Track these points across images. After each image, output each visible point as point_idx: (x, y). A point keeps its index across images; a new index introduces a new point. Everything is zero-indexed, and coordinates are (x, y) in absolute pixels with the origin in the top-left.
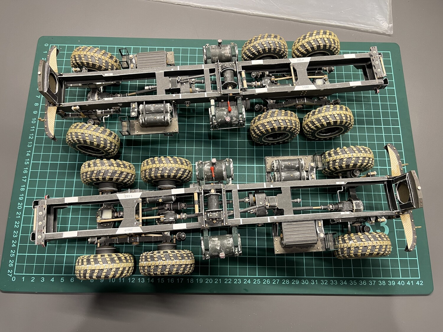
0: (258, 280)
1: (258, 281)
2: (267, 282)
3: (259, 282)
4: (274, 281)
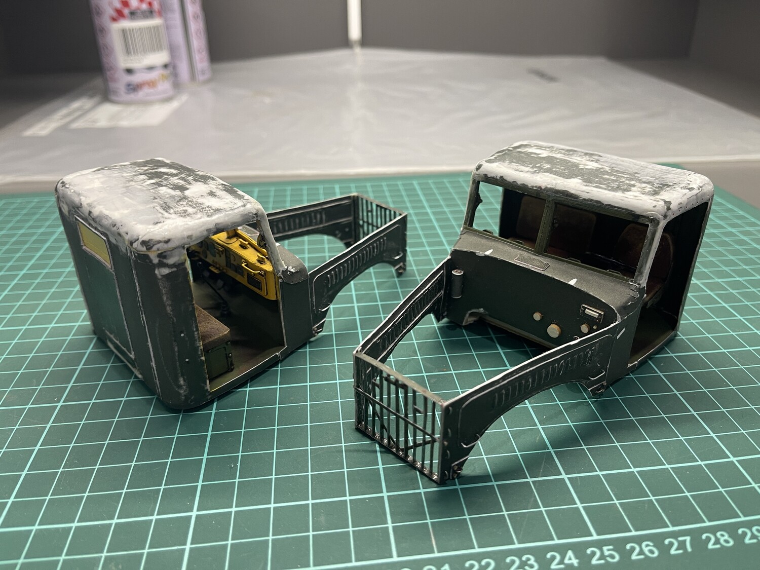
0: (605, 548)
1: (606, 553)
2: (646, 550)
3: (612, 557)
4: (671, 544)
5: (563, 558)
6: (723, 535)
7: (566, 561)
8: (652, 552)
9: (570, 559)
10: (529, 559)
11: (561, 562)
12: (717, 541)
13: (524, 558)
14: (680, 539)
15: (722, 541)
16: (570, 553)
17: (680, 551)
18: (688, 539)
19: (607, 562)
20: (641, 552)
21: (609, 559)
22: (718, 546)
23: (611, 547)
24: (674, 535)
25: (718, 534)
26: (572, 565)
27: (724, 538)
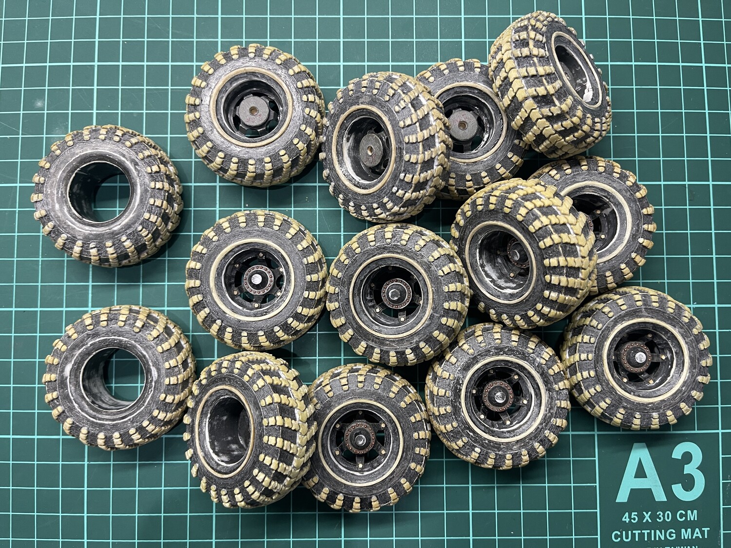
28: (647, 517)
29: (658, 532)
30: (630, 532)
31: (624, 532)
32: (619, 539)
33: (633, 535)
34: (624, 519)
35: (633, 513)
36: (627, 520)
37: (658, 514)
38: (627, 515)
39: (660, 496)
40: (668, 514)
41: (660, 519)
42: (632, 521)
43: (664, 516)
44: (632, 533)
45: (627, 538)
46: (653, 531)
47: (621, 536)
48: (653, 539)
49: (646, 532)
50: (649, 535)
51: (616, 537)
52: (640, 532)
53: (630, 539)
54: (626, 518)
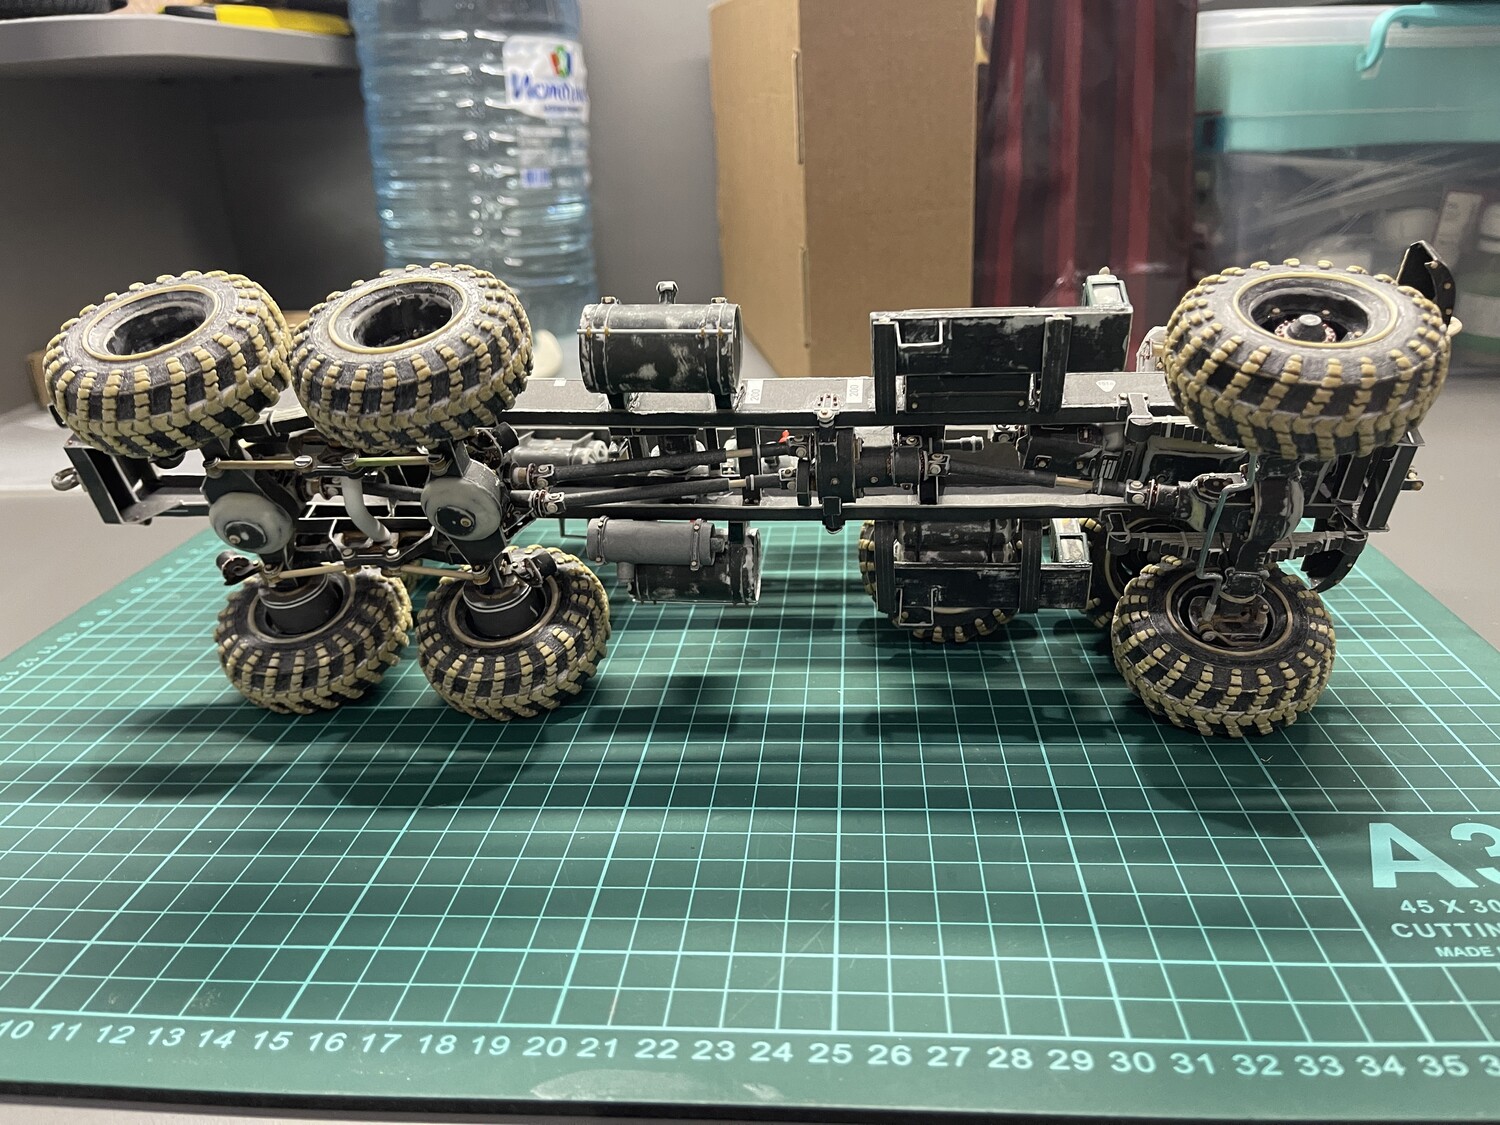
1: (837, 1052)
2: (895, 1055)
4: (936, 1054)
5: (774, 1049)
6: (1021, 1054)
7: (776, 1054)
8: (902, 1059)
9: (783, 1052)
10: (726, 1046)
11: (768, 1055)
12: (1008, 1060)
13: (720, 1045)
14: (953, 1049)
15: (1015, 1062)
16: (787, 1046)
17: (945, 1064)
18: (965, 1051)
19: (832, 1062)
20: (888, 1057)
21: (836, 1060)
22: (1006, 1066)
23: (848, 1046)
24: (947, 1043)
25: (1015, 1052)
26: (780, 1060)
27: (1023, 1060)
28: (1452, 906)
29: (1487, 925)
30: (1427, 925)
31: (1415, 926)
32: (1410, 935)
33: (1435, 929)
34: (1403, 908)
35: (1419, 902)
36: (1414, 910)
37: (1472, 902)
38: (1406, 902)
39: (1458, 880)
40: (1494, 904)
41: (1482, 909)
42: (1423, 910)
43: (1485, 904)
44: (1434, 927)
45: (1426, 931)
46: (1477, 925)
47: (1413, 930)
48: (1484, 935)
49: (1464, 926)
50: (1472, 929)
51: (1404, 931)
52: (1449, 925)
53: (1433, 934)
54: (1406, 906)
